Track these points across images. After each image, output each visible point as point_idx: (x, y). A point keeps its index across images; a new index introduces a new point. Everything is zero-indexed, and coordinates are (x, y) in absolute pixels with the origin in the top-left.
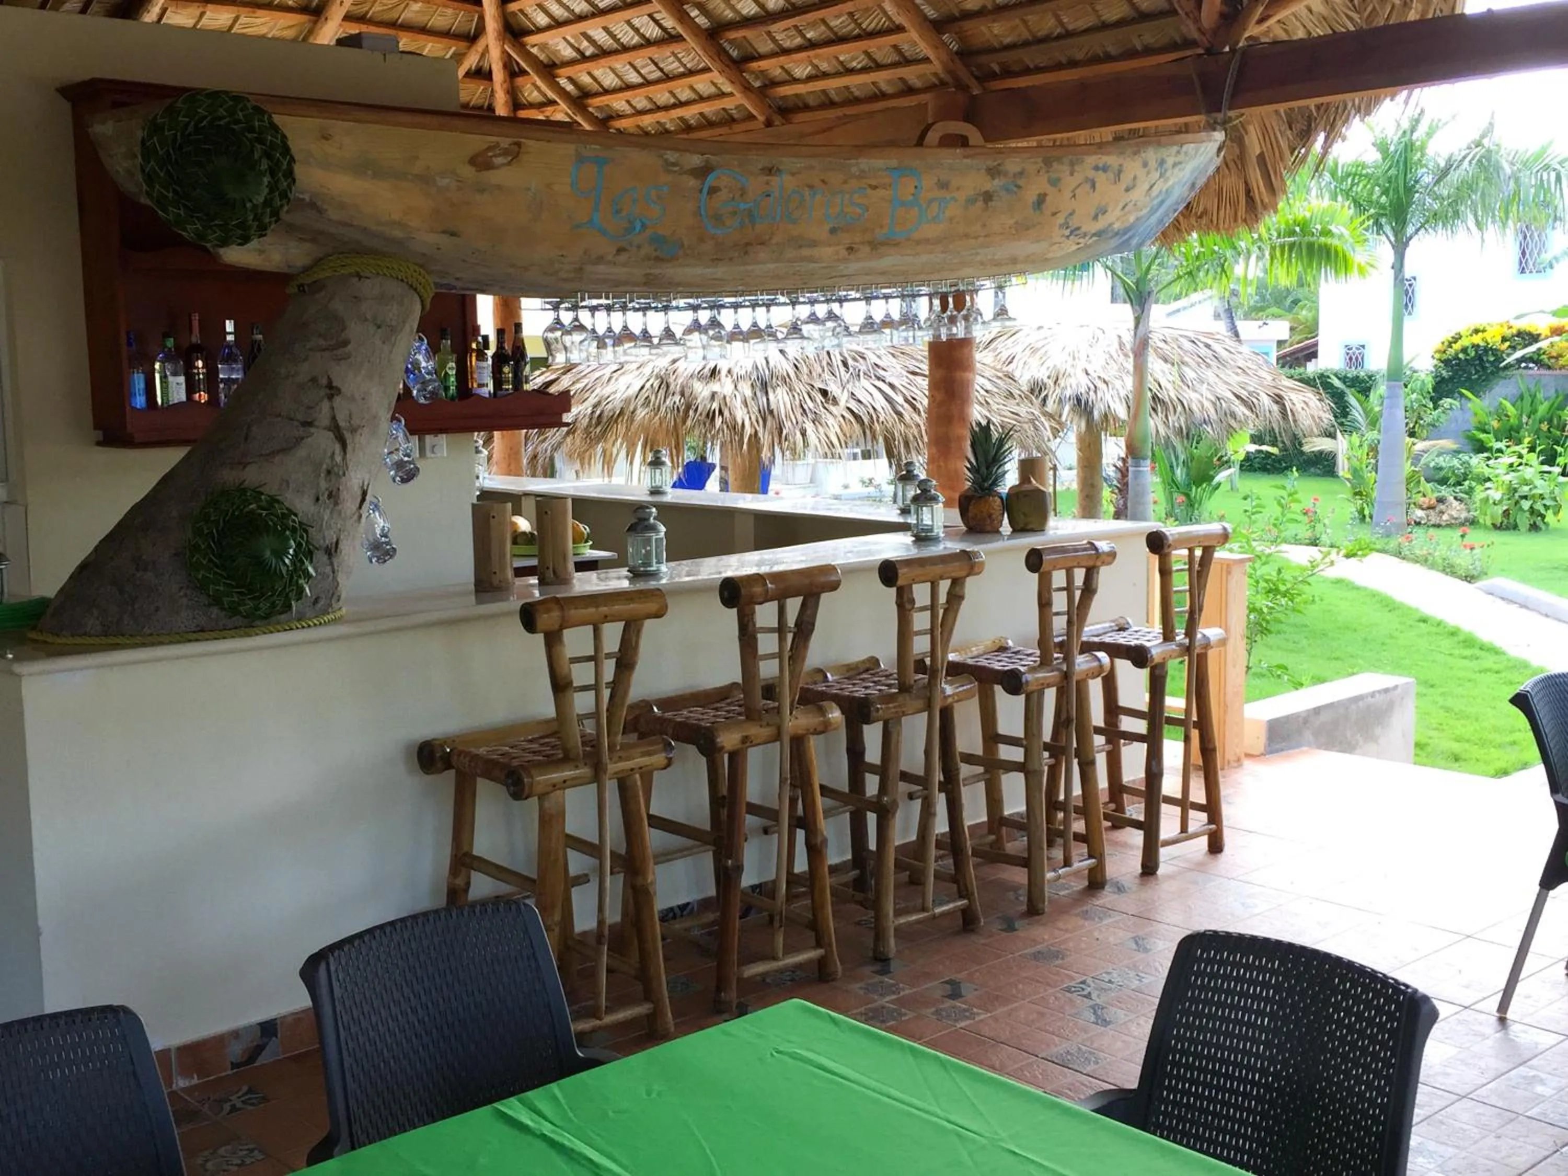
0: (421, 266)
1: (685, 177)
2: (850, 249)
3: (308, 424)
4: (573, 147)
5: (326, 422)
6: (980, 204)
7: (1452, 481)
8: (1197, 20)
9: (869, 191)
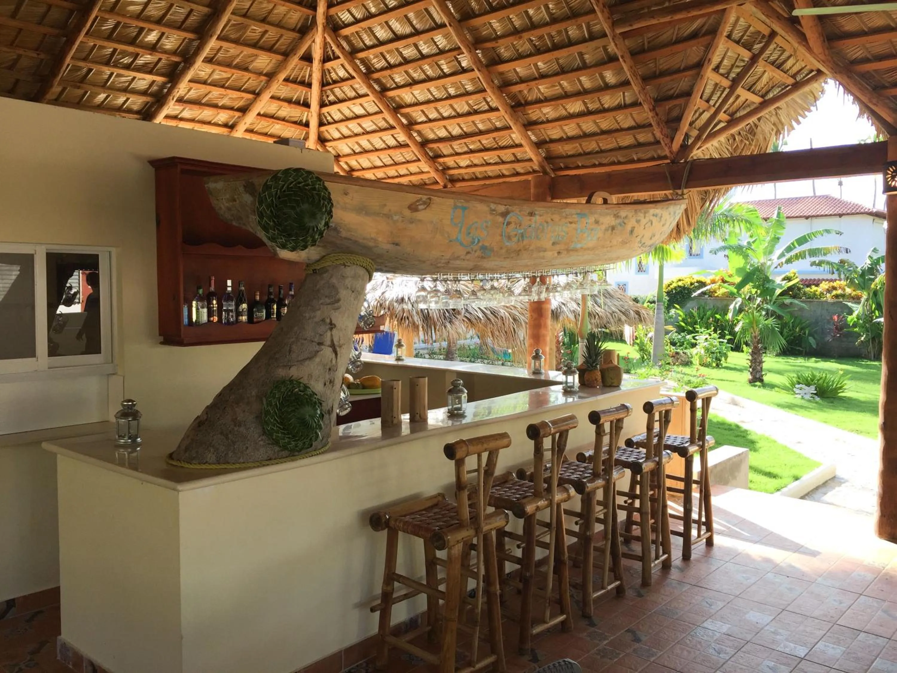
0: (372, 260)
1: (498, 217)
2: (559, 253)
3: (320, 344)
4: (452, 201)
5: (328, 342)
6: (610, 231)
7: (678, 344)
8: (670, 147)
9: (569, 225)
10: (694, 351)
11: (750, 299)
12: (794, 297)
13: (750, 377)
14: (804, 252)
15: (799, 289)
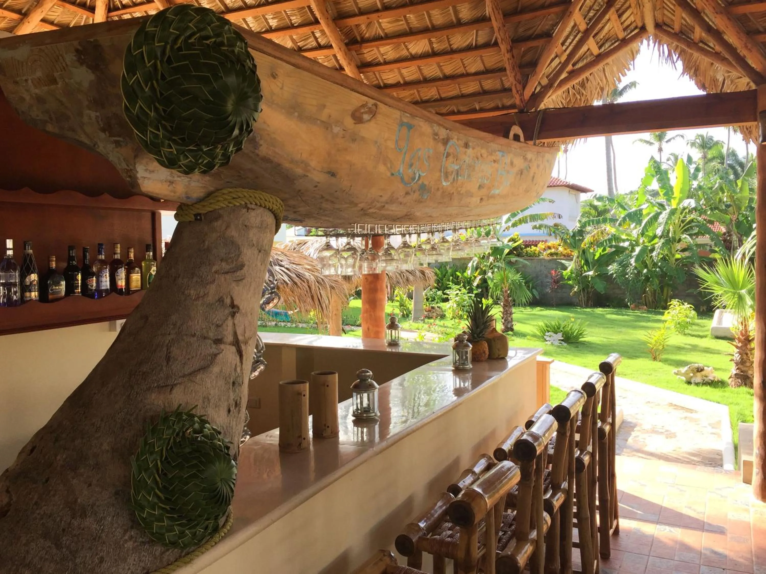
1: (440, 145)
2: (481, 199)
3: (218, 341)
4: (399, 113)
5: (230, 338)
6: (519, 176)
9: (493, 164)
10: (445, 305)
11: (484, 257)
12: (518, 255)
13: (503, 327)
14: (526, 217)
15: (522, 249)
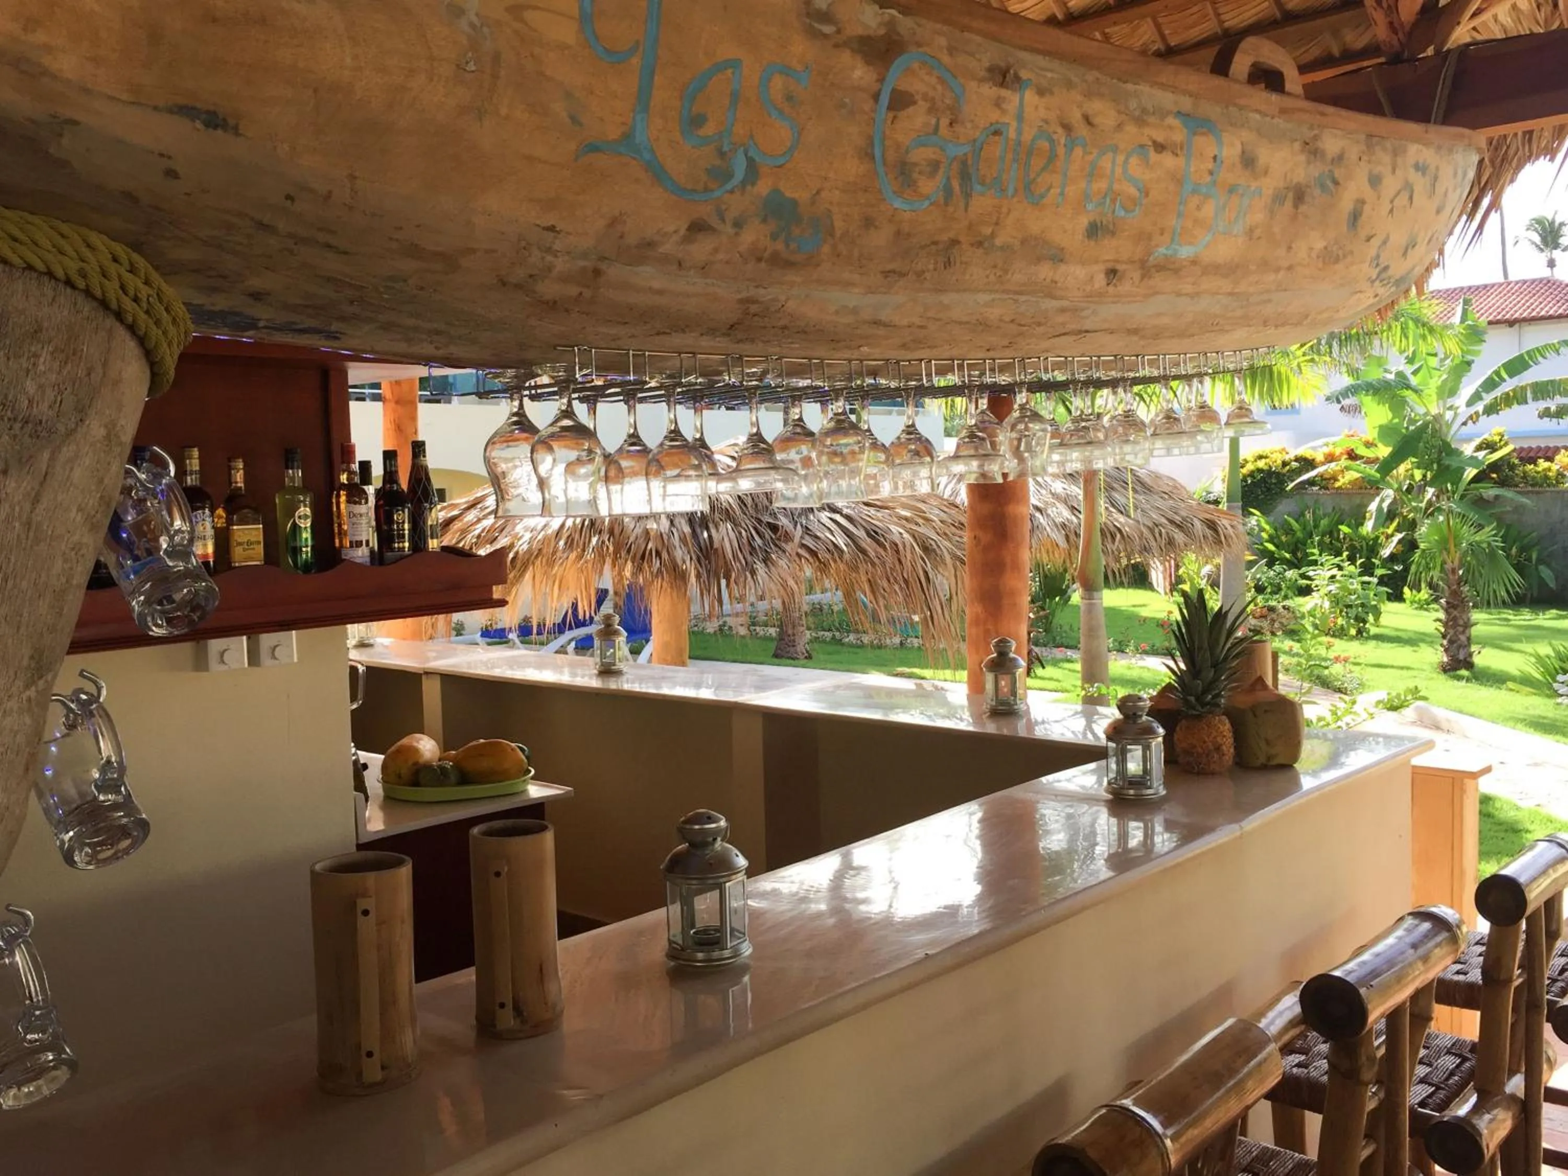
1: (846, 57)
6: (1289, 204)
7: (1269, 590)
8: (1391, 11)
9: (1153, 156)
10: (1305, 604)
11: (1410, 489)
12: (1503, 483)
13: (1445, 659)
14: (1523, 389)
15: (1512, 467)
